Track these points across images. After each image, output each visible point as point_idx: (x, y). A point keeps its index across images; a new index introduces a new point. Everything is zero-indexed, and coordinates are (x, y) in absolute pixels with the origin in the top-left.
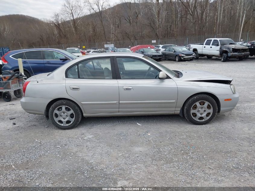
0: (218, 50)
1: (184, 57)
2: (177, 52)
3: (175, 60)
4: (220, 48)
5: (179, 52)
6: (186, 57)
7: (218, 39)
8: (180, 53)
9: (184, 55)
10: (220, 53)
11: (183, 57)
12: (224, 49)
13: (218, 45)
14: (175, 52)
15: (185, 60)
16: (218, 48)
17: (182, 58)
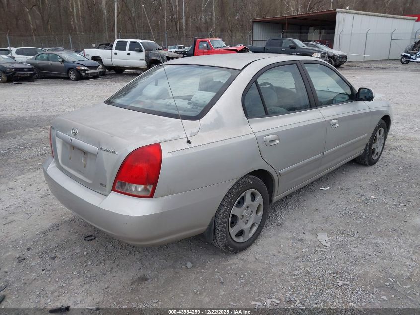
0: (143, 60)
1: (87, 72)
2: (67, 62)
3: (68, 78)
4: (147, 56)
5: (73, 62)
6: (90, 72)
7: (139, 41)
8: (77, 65)
9: (86, 68)
10: (147, 63)
11: (84, 71)
12: (154, 58)
13: (141, 51)
14: (63, 61)
15: (88, 77)
16: (143, 55)
17: (83, 74)
